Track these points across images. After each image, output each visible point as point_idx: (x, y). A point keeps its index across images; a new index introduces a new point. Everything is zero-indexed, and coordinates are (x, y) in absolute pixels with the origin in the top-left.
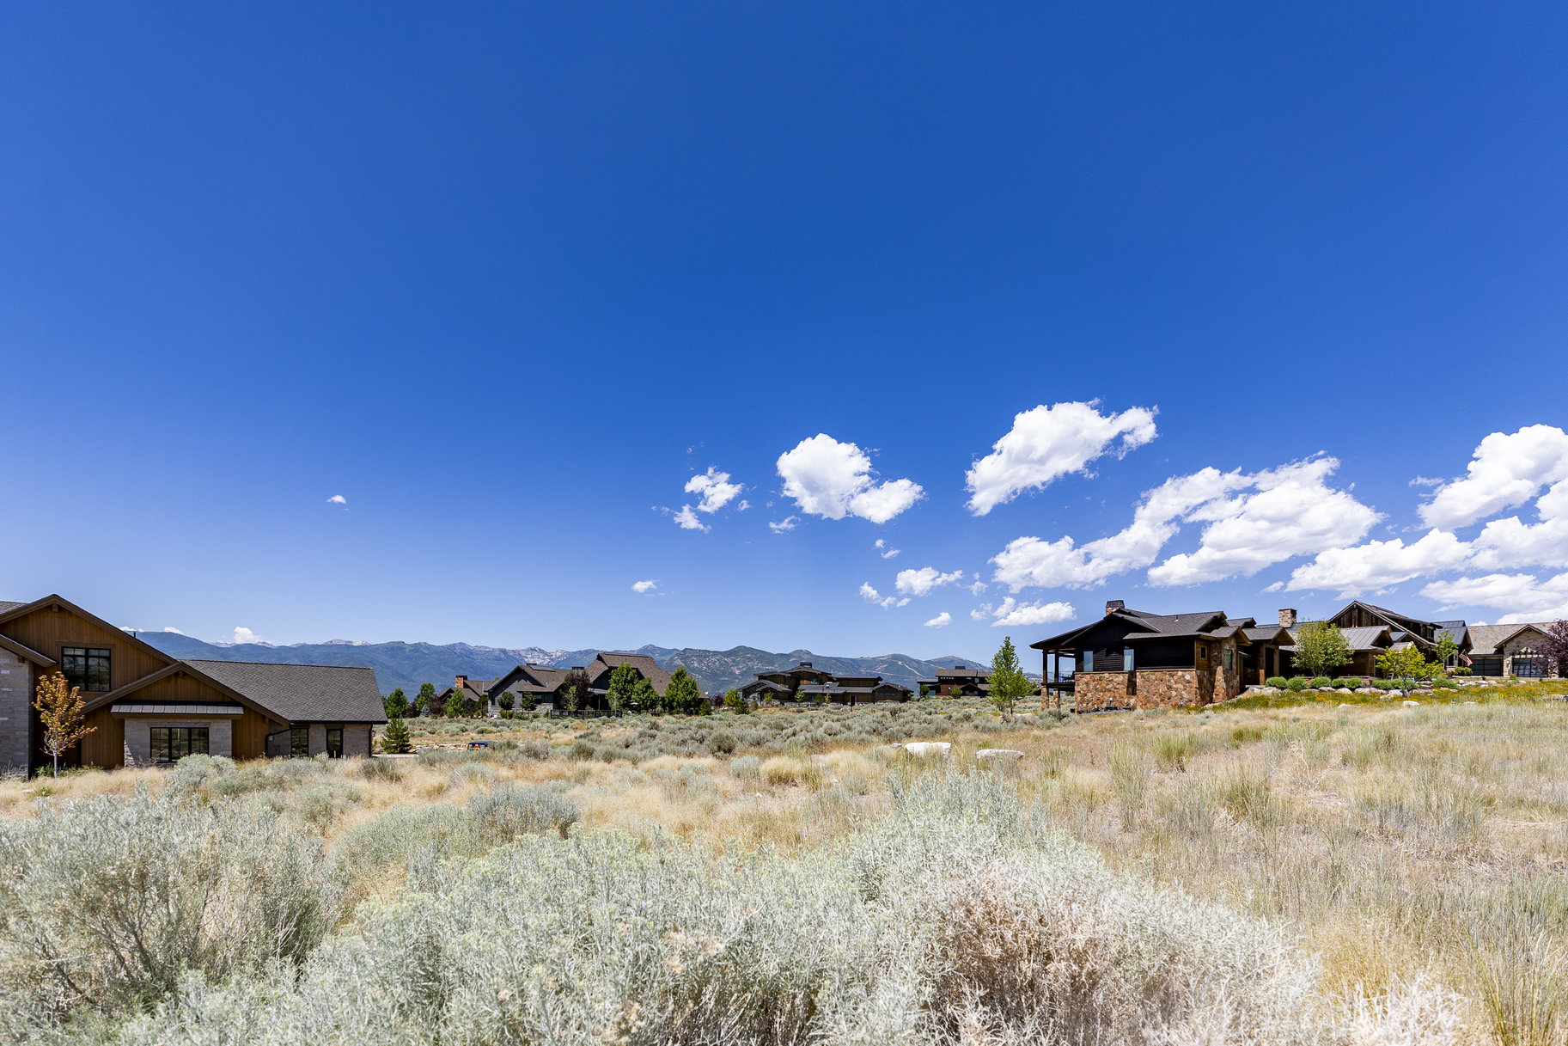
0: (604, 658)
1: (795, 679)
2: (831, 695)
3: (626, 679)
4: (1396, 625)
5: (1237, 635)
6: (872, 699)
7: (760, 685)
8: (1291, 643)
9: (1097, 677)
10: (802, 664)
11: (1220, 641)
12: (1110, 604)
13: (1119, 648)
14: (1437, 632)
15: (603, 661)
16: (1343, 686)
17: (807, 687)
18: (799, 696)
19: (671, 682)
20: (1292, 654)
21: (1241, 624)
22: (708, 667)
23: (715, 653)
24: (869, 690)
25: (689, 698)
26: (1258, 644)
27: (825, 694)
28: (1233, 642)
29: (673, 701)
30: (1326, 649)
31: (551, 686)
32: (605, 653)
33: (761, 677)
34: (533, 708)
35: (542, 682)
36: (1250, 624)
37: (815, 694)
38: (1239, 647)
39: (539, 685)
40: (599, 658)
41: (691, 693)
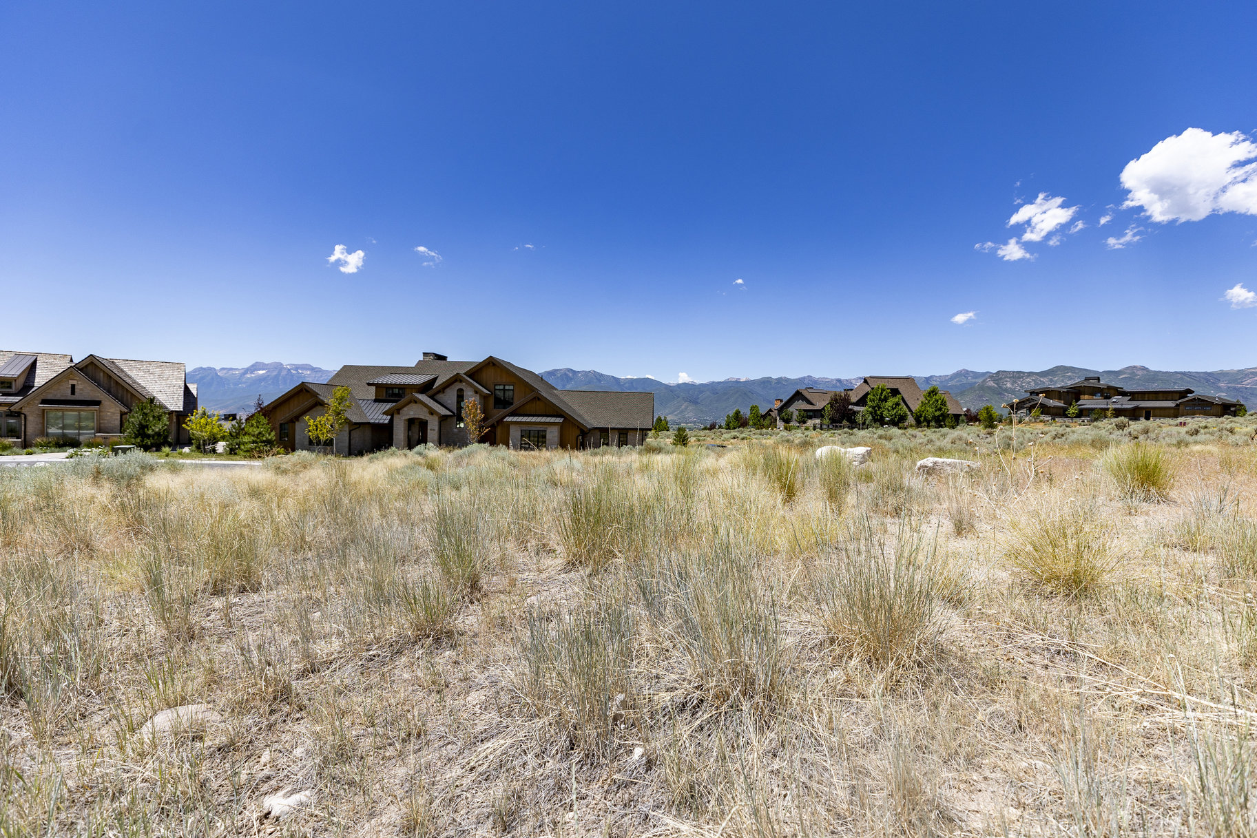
0: (869, 381)
1: (1074, 393)
2: (1115, 409)
3: (880, 398)
6: (1174, 413)
7: (1028, 400)
10: (1087, 379)
15: (868, 384)
17: (1085, 402)
18: (1071, 411)
22: (1022, 387)
23: (1030, 374)
24: (1171, 404)
27: (1108, 409)
31: (820, 404)
32: (871, 377)
33: (1031, 393)
34: (805, 422)
35: (813, 401)
37: (1093, 409)
39: (812, 404)
40: (866, 381)
41: (940, 409)
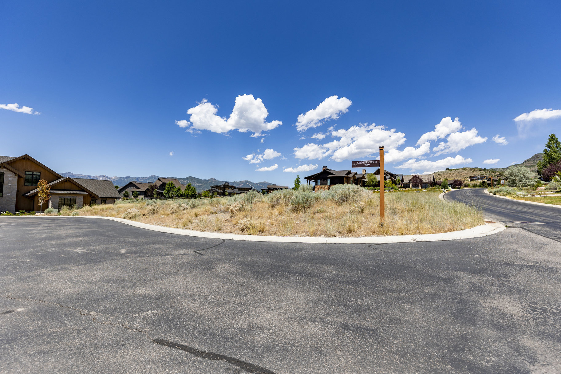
0: (161, 180)
1: (224, 188)
2: (237, 193)
3: (171, 187)
4: (388, 174)
5: (354, 176)
7: (212, 190)
8: (365, 179)
9: (321, 187)
10: (225, 183)
11: (350, 178)
12: (324, 167)
13: (326, 179)
14: (396, 177)
15: (160, 180)
16: (376, 190)
17: (228, 191)
18: (226, 193)
19: (186, 188)
20: (365, 181)
21: (354, 173)
25: (193, 193)
26: (358, 178)
27: (234, 193)
28: (353, 178)
29: (188, 194)
30: (372, 180)
31: (143, 189)
32: (161, 178)
33: (212, 187)
34: (137, 197)
35: (140, 187)
36: (356, 173)
37: (231, 193)
38: (354, 179)
39: (139, 188)
40: (159, 179)
41: (194, 192)
